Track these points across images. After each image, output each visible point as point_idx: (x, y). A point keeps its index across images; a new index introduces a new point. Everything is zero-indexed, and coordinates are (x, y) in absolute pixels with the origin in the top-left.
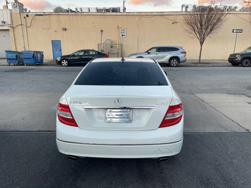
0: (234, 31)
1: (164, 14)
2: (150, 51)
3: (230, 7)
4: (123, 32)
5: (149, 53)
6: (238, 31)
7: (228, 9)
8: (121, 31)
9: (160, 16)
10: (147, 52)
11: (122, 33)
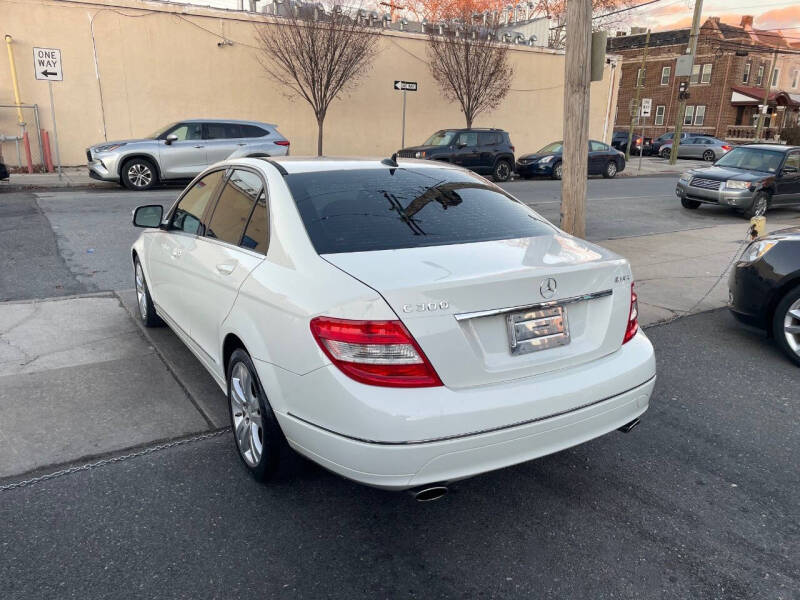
0: (399, 85)
1: (186, 10)
2: (173, 136)
3: (371, 16)
4: (46, 60)
5: (169, 143)
6: (407, 86)
7: (368, 21)
8: (37, 58)
9: (174, 16)
10: (163, 136)
11: (42, 63)
